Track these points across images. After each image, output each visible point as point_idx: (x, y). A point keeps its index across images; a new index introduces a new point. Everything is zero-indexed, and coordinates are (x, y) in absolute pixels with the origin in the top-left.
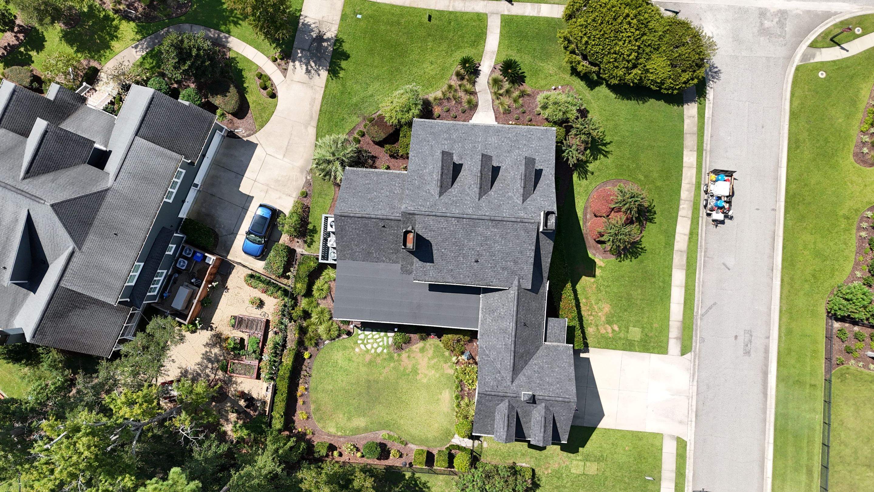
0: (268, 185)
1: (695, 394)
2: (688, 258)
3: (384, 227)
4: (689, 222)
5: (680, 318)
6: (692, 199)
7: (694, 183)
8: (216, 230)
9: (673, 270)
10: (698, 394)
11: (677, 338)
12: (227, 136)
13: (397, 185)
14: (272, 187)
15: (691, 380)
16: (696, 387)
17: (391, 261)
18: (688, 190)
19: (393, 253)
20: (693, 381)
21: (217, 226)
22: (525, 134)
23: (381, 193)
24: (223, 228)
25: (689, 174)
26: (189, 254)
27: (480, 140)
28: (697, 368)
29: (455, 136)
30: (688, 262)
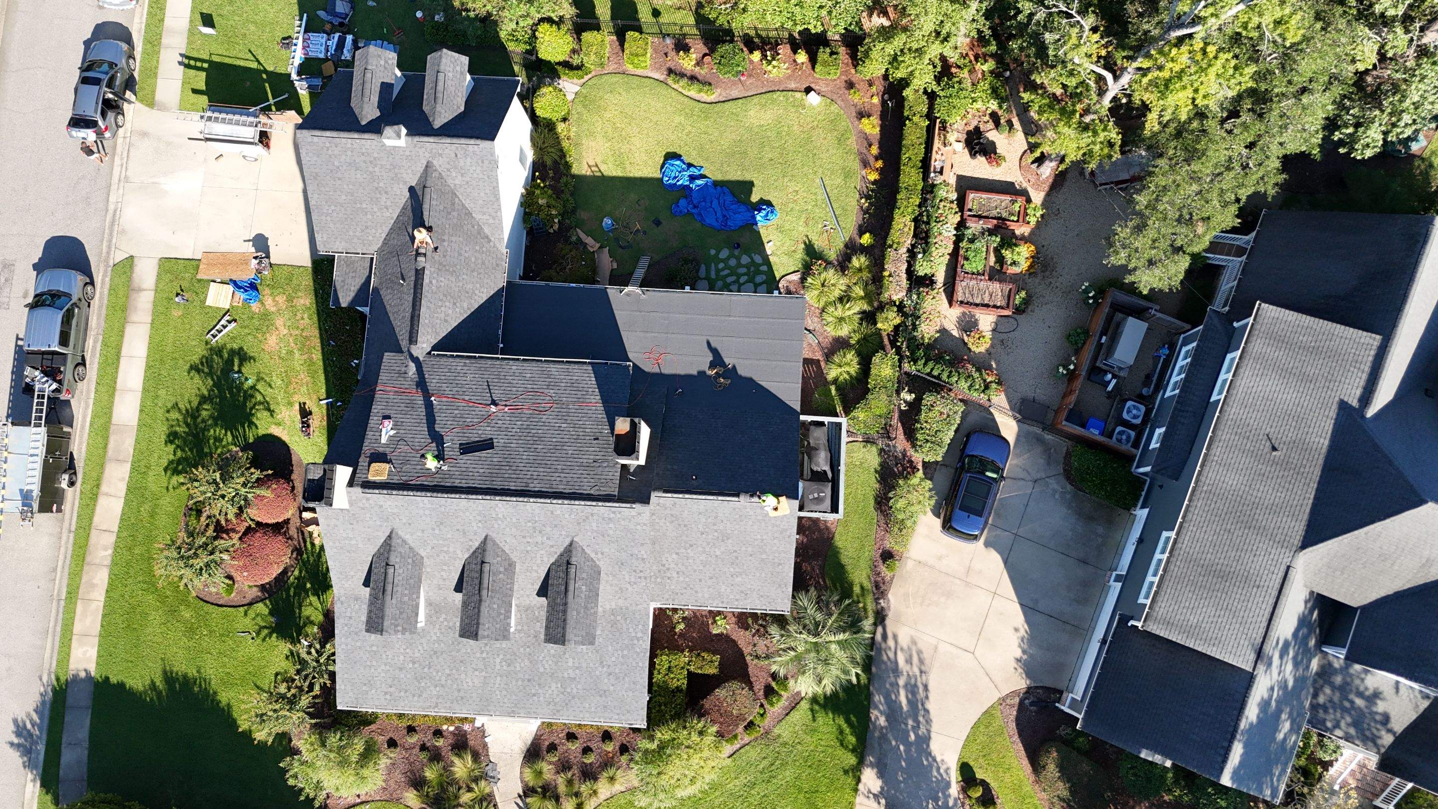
0: (967, 584)
1: (114, 187)
2: (105, 447)
4: (96, 519)
5: (129, 330)
6: (86, 568)
7: (79, 603)
8: (1069, 487)
9: (135, 422)
10: (109, 186)
11: (140, 290)
12: (1061, 692)
13: (675, 575)
14: (958, 582)
15: (118, 212)
16: (111, 199)
18: (93, 586)
20: (115, 211)
21: (1068, 496)
22: (402, 694)
23: (704, 552)
24: (1055, 491)
25: (88, 621)
26: (1121, 433)
27: (499, 678)
28: (106, 236)
29: (553, 688)
30: (106, 439)
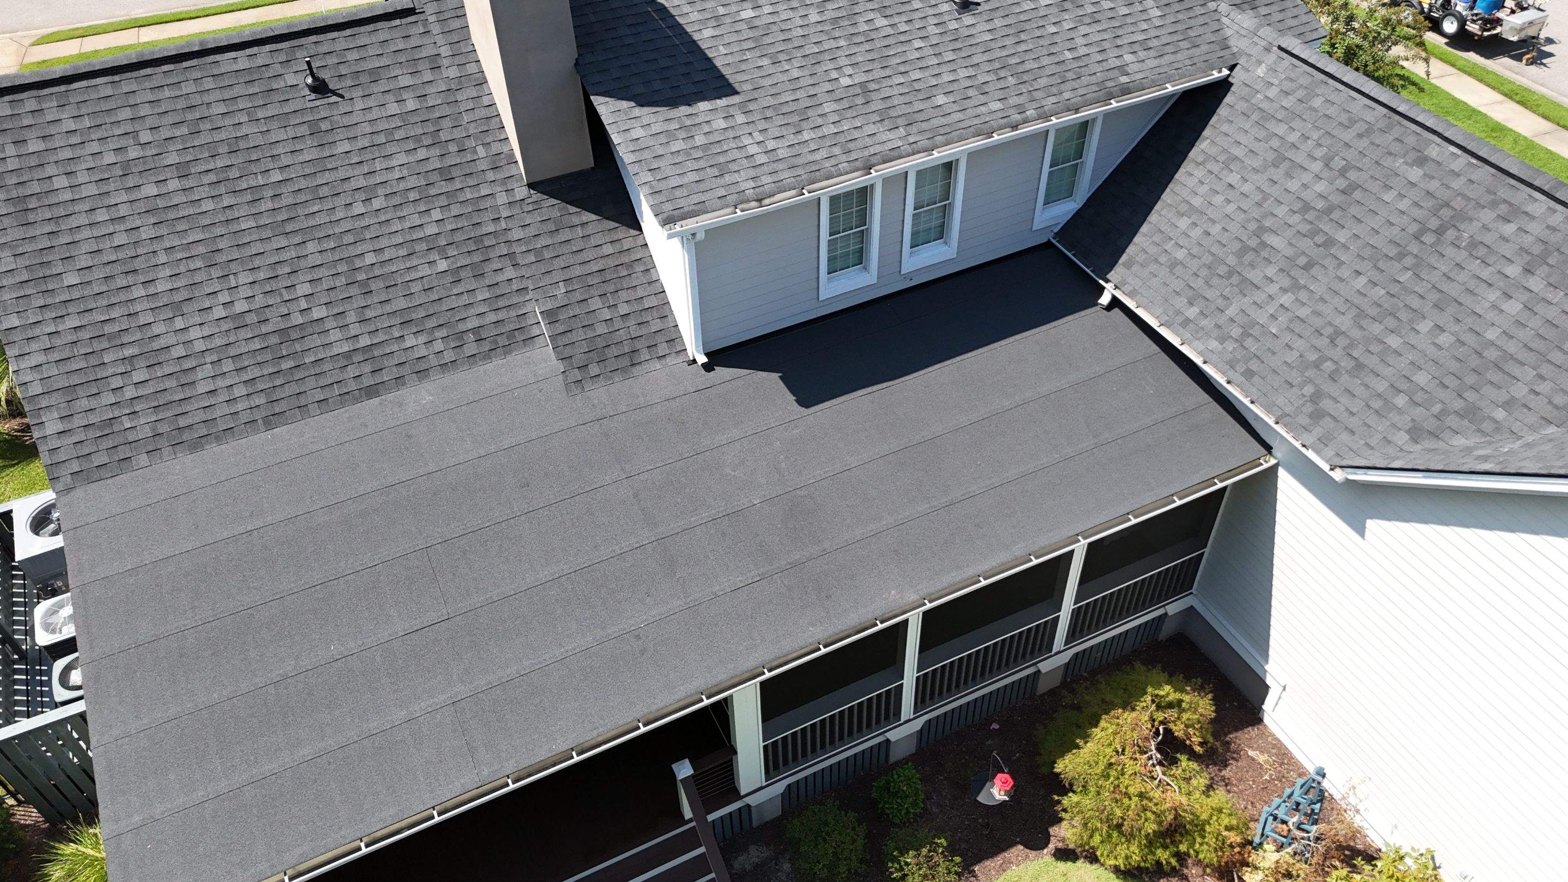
3: (320, 88)
17: (470, 349)
19: (455, 275)
